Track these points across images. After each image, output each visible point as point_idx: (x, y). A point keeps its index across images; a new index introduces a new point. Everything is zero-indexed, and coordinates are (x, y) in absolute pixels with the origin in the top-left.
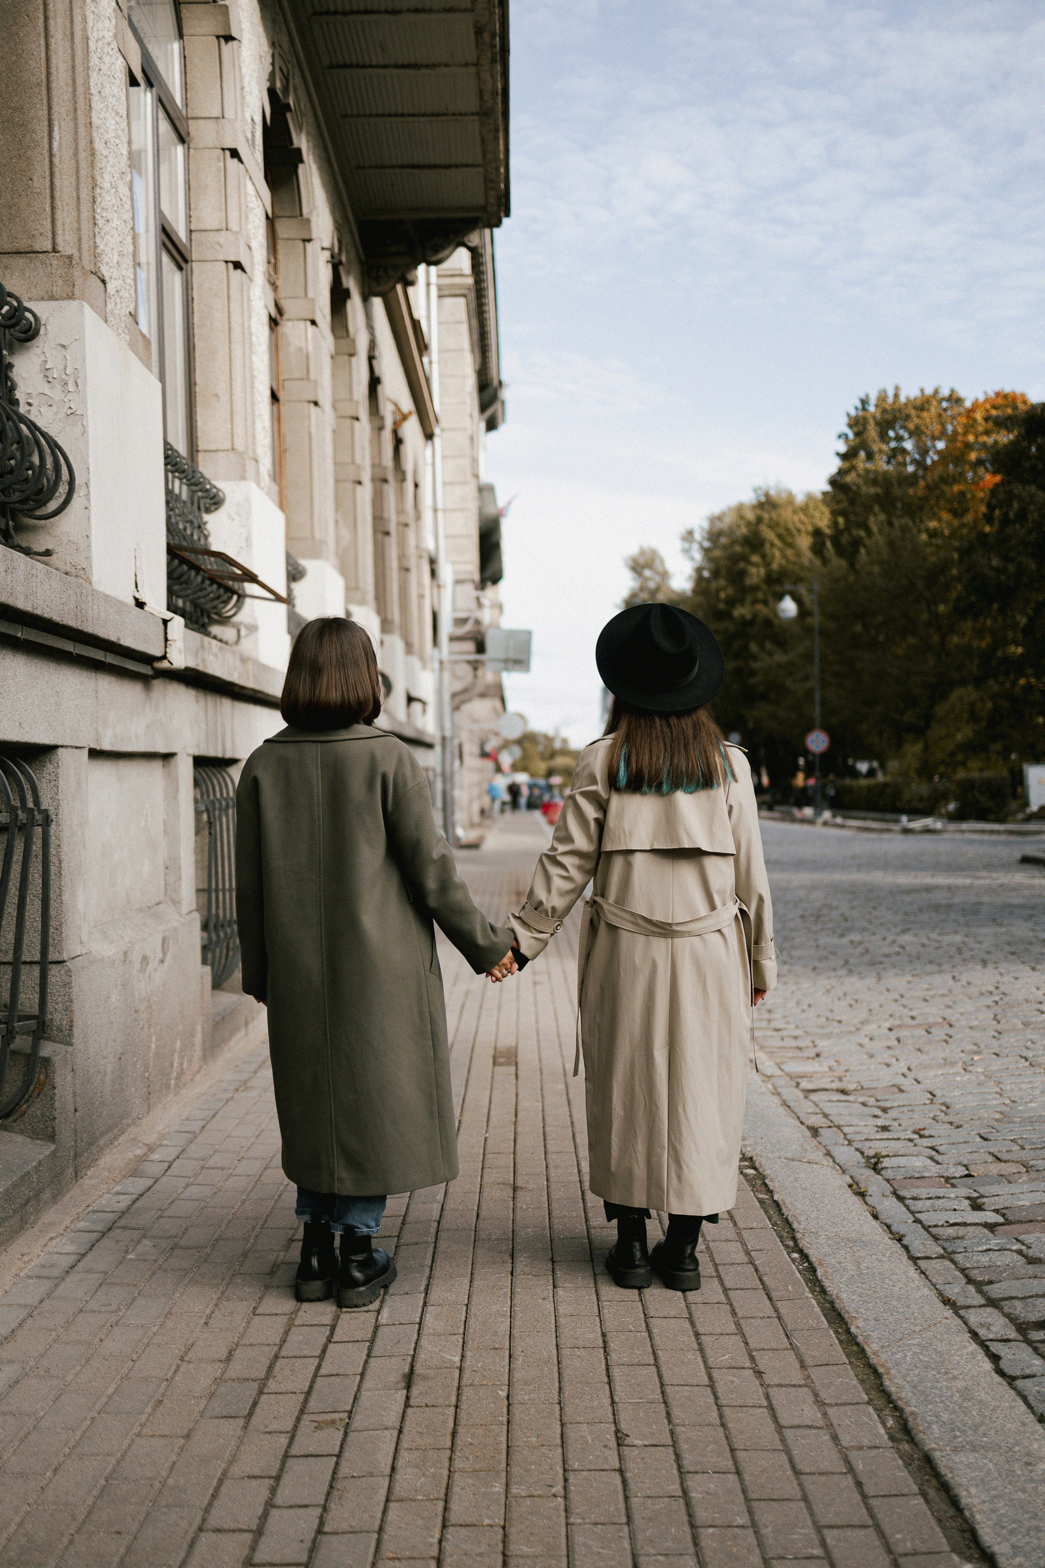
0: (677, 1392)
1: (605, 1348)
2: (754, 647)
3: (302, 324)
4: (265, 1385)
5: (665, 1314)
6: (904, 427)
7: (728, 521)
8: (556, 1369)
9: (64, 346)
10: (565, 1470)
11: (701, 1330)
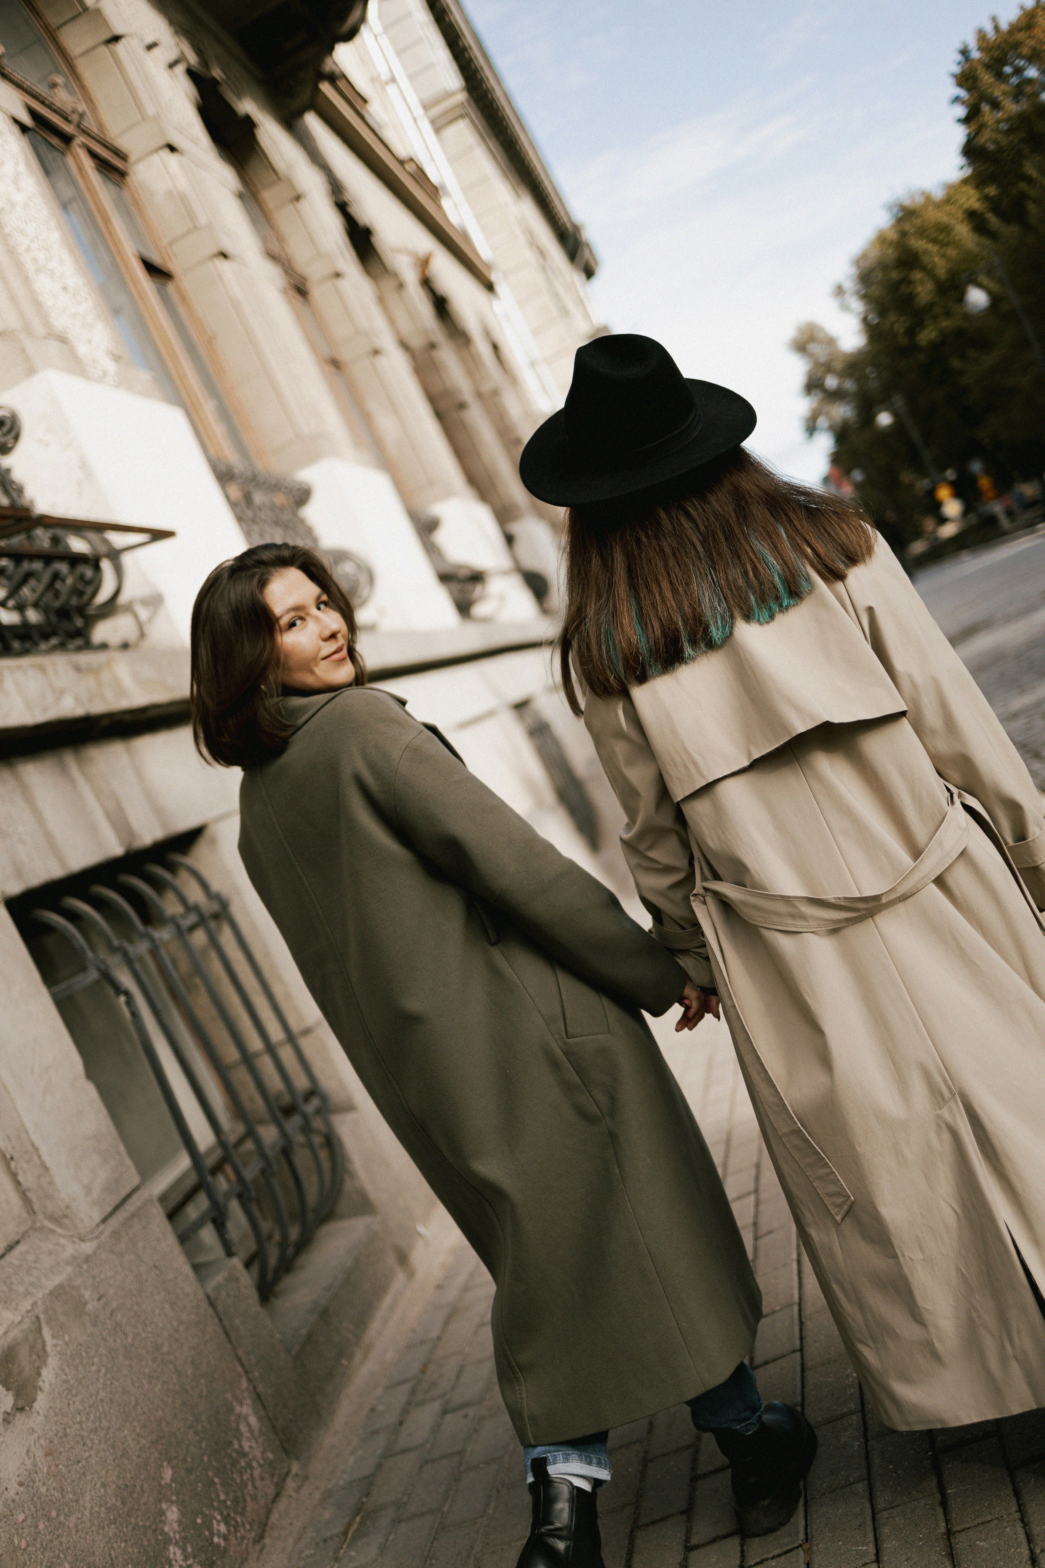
2: (956, 363)
3: (155, 158)
6: (1020, 56)
7: (875, 254)
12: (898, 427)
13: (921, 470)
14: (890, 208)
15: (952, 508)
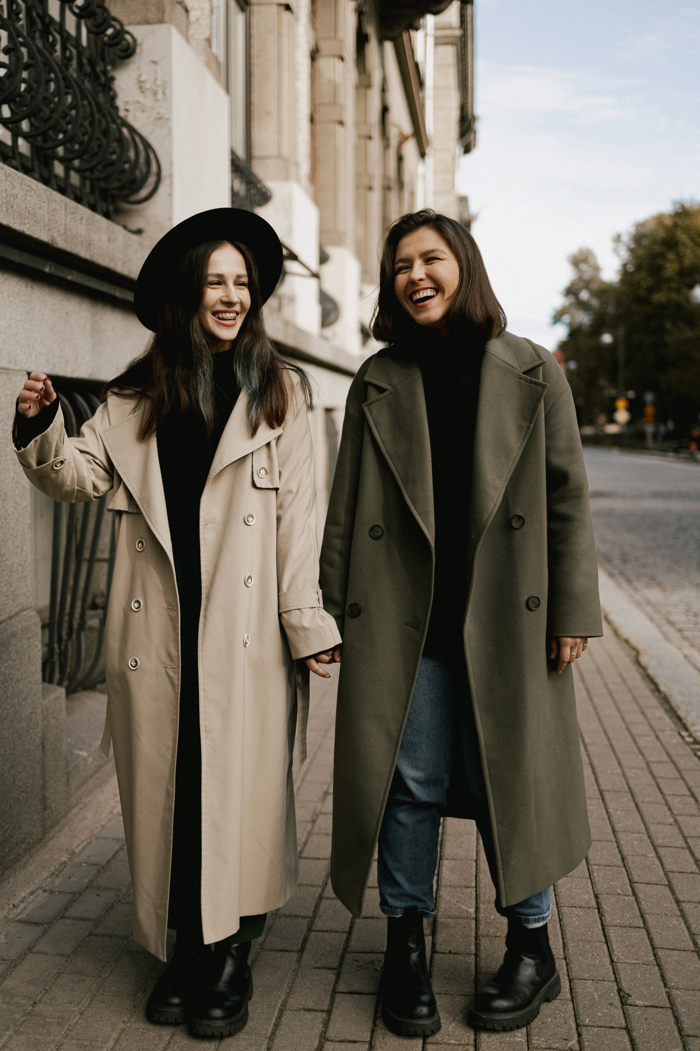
0: (668, 956)
1: (599, 908)
2: (668, 325)
3: (333, 60)
4: (312, 922)
5: (647, 880)
7: (652, 226)
8: (558, 926)
9: (155, 63)
10: (577, 1025)
11: (681, 898)
12: (613, 347)
13: (614, 382)
14: (675, 203)
15: (622, 416)
